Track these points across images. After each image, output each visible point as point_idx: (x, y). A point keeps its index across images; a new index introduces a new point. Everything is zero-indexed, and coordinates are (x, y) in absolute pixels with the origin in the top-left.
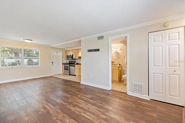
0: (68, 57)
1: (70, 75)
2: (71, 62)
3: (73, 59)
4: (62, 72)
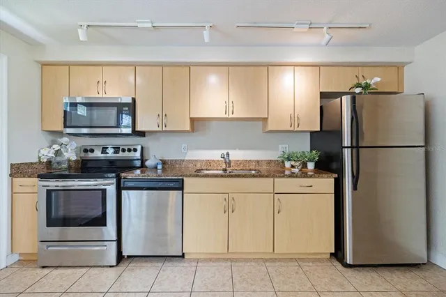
2: (99, 154)
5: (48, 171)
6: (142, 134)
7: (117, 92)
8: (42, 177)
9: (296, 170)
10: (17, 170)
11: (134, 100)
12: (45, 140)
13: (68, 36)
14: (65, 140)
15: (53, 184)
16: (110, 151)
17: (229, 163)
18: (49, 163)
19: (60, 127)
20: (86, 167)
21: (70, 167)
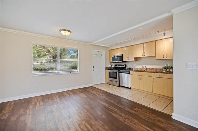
0: (113, 59)
1: (119, 86)
2: (117, 66)
3: (123, 62)
4: (106, 81)
5: (110, 69)
6: (126, 62)
7: (120, 54)
8: (109, 70)
9: (164, 72)
10: (106, 69)
11: (123, 55)
12: (109, 63)
13: (111, 46)
14: (112, 63)
15: (110, 71)
16: (117, 65)
17: (147, 69)
18: (110, 68)
19: (111, 61)
20: (116, 68)
21: (113, 69)
